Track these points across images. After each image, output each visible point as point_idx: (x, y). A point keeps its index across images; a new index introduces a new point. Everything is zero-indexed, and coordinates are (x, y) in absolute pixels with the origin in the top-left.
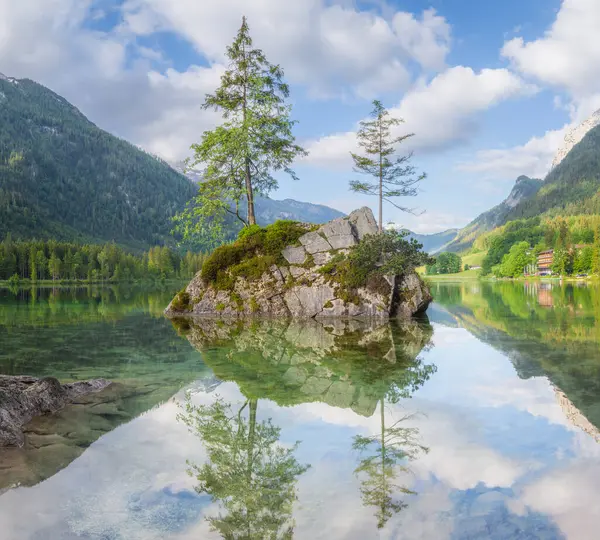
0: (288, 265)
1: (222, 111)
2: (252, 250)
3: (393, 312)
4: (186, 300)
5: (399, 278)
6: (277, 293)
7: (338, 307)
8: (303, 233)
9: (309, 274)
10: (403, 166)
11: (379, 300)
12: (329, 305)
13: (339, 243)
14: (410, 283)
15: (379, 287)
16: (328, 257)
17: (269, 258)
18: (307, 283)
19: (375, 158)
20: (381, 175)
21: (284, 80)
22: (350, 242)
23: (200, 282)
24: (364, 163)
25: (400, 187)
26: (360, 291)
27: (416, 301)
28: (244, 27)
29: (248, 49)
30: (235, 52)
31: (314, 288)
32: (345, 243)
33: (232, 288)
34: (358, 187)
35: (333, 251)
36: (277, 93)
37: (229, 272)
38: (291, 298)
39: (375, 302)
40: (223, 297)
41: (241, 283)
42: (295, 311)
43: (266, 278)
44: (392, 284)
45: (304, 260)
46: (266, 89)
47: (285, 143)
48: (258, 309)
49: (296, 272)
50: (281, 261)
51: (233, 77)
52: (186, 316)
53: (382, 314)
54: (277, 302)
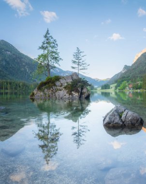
0: (56, 86)
1: (43, 50)
2: (49, 82)
3: (80, 97)
4: (33, 94)
5: (82, 89)
6: (54, 92)
7: (67, 96)
8: (60, 78)
9: (61, 88)
10: (84, 62)
11: (77, 94)
12: (65, 95)
13: (69, 81)
14: (85, 90)
15: (77, 91)
16: (66, 84)
17: (52, 85)
18: (61, 90)
19: (77, 61)
20: (78, 65)
21: (57, 43)
22: (71, 80)
23: (37, 90)
24: (74, 62)
25: (83, 68)
26: (73, 92)
27: (86, 95)
28: (48, 31)
29: (49, 36)
30: (46, 36)
31: (62, 91)
32: (70, 81)
33: (44, 91)
34: (73, 68)
35: (67, 83)
36: (56, 46)
37: (43, 88)
38: (57, 94)
39: (76, 95)
40: (42, 93)
41: (46, 90)
42: (57, 97)
43: (52, 89)
44: (80, 90)
45: (60, 85)
46: (53, 45)
47: (57, 57)
48: (49, 96)
49: (58, 88)
50: (55, 85)
51: (45, 42)
52: (33, 97)
53: (77, 98)
54: (54, 94)
